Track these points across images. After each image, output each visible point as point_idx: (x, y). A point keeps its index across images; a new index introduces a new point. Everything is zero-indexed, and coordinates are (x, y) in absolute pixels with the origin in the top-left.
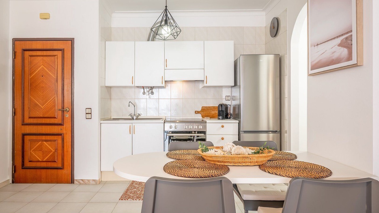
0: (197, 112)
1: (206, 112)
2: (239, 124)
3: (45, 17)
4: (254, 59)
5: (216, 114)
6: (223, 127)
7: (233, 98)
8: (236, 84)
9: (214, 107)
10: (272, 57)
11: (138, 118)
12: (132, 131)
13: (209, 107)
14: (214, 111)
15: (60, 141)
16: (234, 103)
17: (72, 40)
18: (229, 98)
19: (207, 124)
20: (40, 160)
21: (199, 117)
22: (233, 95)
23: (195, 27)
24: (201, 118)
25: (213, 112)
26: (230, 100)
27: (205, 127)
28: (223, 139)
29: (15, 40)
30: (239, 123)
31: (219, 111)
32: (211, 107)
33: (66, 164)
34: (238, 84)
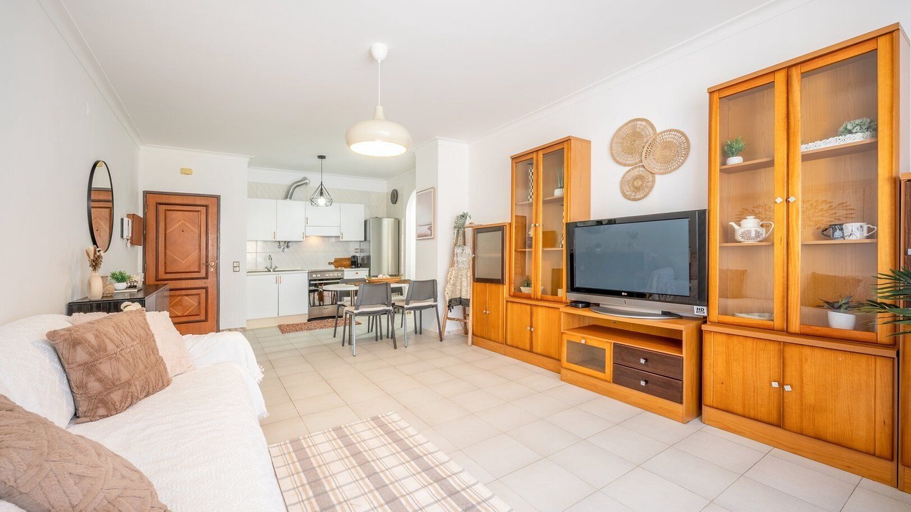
0: (330, 263)
1: (338, 263)
2: (369, 271)
3: (186, 172)
4: (379, 220)
5: (348, 264)
6: (357, 273)
7: (362, 251)
8: (365, 239)
9: (346, 258)
10: (391, 220)
12: (278, 281)
13: (342, 258)
14: (346, 261)
15: (203, 296)
16: (362, 255)
17: (218, 198)
18: (358, 251)
19: (345, 272)
20: (180, 315)
21: (332, 267)
22: (361, 248)
24: (336, 268)
25: (346, 263)
26: (359, 253)
27: (343, 274)
29: (146, 193)
31: (352, 262)
32: (344, 258)
33: (210, 315)
34: (368, 239)
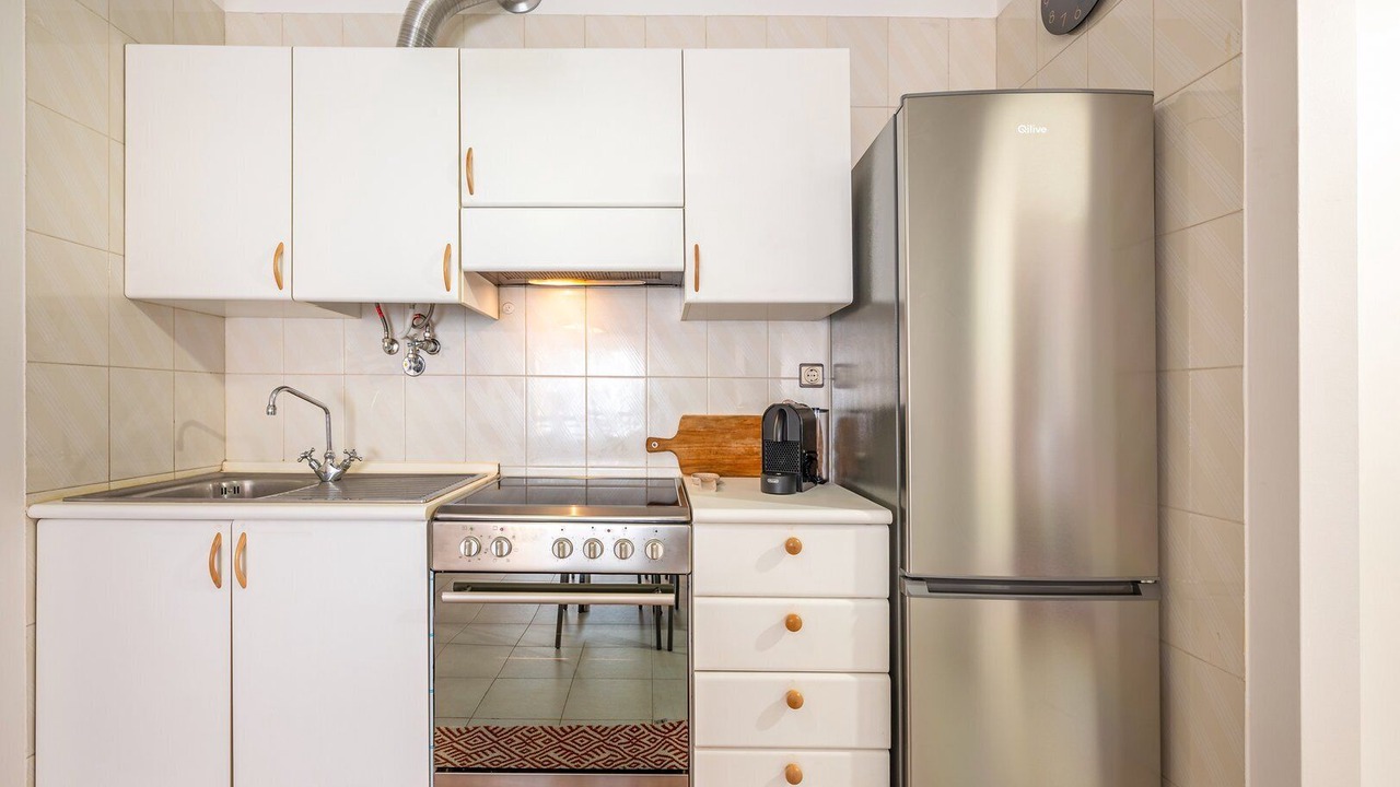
0: (655, 445)
1: (702, 445)
2: (895, 529)
5: (751, 453)
6: (790, 546)
7: (840, 377)
8: (859, 293)
9: (742, 421)
11: (348, 471)
13: (717, 419)
14: (743, 438)
16: (846, 399)
18: (818, 375)
21: (667, 467)
22: (838, 359)
23: (645, 17)
24: (676, 473)
25: (737, 447)
26: (822, 386)
28: (793, 624)
30: (892, 527)
31: (769, 443)
32: (728, 418)
